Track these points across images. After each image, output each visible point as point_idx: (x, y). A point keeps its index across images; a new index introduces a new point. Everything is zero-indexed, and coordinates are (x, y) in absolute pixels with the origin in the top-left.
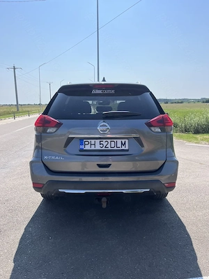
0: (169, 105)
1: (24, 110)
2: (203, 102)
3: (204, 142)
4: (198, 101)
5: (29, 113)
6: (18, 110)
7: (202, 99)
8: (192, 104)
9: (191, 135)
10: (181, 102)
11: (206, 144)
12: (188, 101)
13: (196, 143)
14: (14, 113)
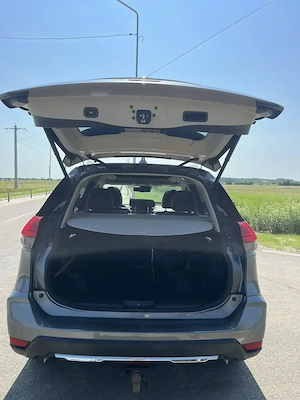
0: (233, 186)
1: (26, 186)
2: (280, 185)
3: (289, 248)
4: (274, 182)
5: (31, 192)
6: (16, 187)
7: (279, 179)
8: (265, 186)
9: (270, 236)
10: (250, 182)
11: (292, 251)
12: (260, 182)
13: (277, 249)
14: (9, 191)
